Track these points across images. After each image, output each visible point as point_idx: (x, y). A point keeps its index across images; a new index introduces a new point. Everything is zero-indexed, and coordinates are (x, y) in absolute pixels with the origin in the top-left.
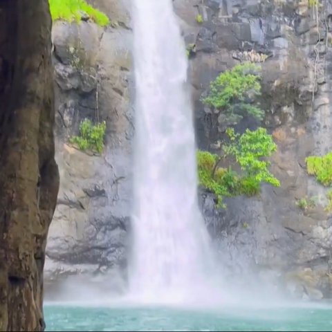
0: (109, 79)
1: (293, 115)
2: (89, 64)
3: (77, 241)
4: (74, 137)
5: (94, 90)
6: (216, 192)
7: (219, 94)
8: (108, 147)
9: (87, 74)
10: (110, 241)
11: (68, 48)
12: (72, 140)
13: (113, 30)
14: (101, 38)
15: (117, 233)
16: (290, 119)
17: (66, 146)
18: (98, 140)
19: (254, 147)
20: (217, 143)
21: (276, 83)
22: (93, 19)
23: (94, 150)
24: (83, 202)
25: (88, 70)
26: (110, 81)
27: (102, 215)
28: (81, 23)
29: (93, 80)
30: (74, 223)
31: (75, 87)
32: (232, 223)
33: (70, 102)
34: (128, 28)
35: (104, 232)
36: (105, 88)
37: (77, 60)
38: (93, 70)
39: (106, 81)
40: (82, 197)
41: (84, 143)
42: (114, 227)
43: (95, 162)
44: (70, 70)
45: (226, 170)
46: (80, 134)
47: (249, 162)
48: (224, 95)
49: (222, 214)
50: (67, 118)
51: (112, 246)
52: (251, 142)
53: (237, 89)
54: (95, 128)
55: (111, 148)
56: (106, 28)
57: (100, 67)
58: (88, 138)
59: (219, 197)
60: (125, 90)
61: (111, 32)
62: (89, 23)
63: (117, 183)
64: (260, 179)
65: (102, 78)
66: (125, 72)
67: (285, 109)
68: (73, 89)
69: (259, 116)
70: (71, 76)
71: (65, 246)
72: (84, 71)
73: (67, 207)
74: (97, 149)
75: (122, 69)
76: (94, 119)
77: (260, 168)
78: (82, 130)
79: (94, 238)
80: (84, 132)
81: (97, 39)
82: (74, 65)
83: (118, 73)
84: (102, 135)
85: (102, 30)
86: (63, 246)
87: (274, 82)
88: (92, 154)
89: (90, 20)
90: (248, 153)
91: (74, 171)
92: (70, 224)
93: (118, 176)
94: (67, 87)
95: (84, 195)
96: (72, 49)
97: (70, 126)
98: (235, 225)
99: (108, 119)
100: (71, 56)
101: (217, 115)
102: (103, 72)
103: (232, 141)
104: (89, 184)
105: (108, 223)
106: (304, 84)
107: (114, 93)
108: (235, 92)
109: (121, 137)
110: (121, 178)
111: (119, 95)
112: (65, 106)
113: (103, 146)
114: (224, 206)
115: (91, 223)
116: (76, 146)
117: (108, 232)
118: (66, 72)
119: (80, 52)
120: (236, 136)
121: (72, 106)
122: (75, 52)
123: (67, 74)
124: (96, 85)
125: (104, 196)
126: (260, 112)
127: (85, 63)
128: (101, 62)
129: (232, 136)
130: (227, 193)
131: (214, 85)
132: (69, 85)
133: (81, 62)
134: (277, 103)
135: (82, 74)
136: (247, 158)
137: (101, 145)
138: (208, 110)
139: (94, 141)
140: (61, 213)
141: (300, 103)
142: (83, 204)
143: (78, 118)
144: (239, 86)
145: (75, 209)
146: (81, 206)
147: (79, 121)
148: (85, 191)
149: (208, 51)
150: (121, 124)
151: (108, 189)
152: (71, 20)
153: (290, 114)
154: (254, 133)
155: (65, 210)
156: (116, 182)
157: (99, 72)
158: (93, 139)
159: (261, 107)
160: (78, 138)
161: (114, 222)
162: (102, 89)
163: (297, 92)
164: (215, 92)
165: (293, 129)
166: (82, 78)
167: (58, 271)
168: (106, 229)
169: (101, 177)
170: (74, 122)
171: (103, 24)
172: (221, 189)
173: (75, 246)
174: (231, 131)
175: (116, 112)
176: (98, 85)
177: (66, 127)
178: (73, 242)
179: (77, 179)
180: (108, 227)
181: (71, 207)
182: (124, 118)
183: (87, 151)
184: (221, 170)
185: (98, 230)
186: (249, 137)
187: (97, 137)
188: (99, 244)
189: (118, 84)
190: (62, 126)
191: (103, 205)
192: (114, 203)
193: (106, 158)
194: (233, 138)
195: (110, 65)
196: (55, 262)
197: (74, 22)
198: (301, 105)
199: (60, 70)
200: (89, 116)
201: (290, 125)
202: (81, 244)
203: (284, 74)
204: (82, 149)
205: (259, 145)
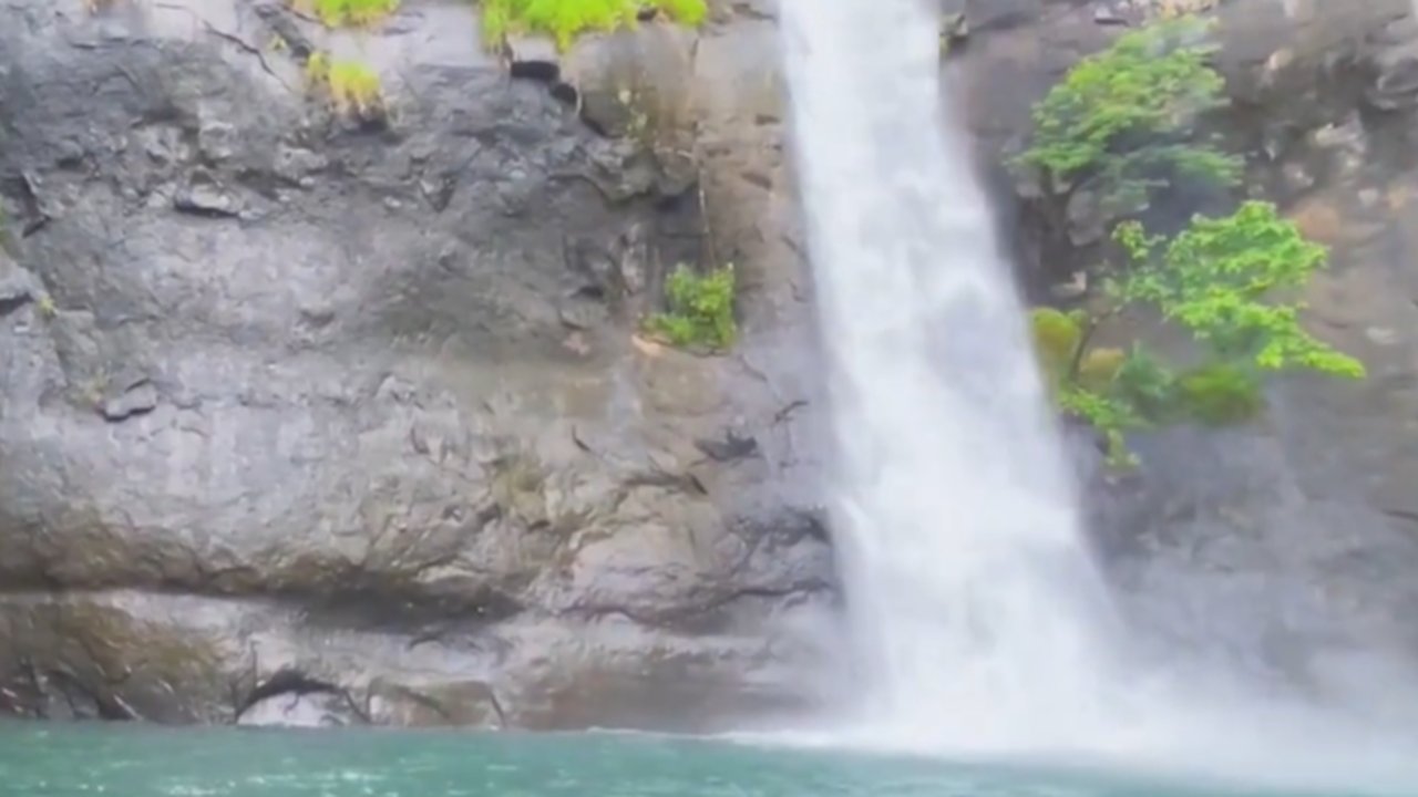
0: (727, 152)
1: (1360, 148)
2: (672, 123)
3: (698, 575)
4: (654, 315)
5: (692, 188)
6: (1098, 421)
7: (1071, 131)
8: (747, 329)
9: (669, 150)
10: (788, 573)
11: (615, 94)
12: (649, 324)
13: (720, 29)
14: (693, 53)
15: (803, 551)
16: (1352, 163)
17: (637, 341)
18: (718, 313)
19: (1233, 263)
20: (1072, 280)
21: (1274, 62)
22: (666, 11)
23: (710, 342)
24: (702, 473)
25: (673, 139)
26: (731, 157)
27: (757, 504)
28: (636, 25)
29: (686, 160)
30: (683, 530)
31: (643, 190)
32: (1171, 508)
33: (634, 229)
34: (758, 16)
35: (770, 550)
36: (723, 176)
37: (642, 121)
38: (685, 135)
39: (720, 159)
40: (696, 463)
41: (682, 326)
42: (795, 537)
43: (717, 371)
44: (626, 147)
45: (1118, 352)
46: (667, 306)
47: (1226, 313)
48: (1096, 128)
49: (1130, 482)
50: (630, 271)
51: (798, 586)
52: (1215, 250)
53: (1141, 101)
54: (706, 284)
55: (757, 330)
56: (701, 28)
57: (701, 126)
58: (691, 312)
59: (1113, 434)
60: (775, 174)
61: (716, 34)
62: (659, 24)
63: (788, 420)
64: (1277, 361)
65: (711, 153)
66: (770, 127)
67: (1325, 135)
68: (638, 195)
69: (1225, 173)
70: (629, 163)
71: (671, 589)
72: (662, 145)
73: (661, 490)
74: (719, 337)
75: (762, 120)
76: (701, 260)
77: (1267, 327)
78: (672, 294)
79: (744, 566)
80: (678, 298)
81: (685, 55)
82: (634, 134)
83: (751, 131)
84: (727, 300)
85: (694, 35)
86: (661, 590)
87: (1262, 61)
88: (708, 350)
89: (661, 14)
90: (1216, 288)
91: (665, 397)
92: (673, 534)
93: (788, 401)
94: (621, 191)
95: (699, 455)
96: (624, 96)
97: (640, 290)
98: (1187, 514)
99: (737, 255)
100: (623, 113)
101: (1064, 199)
102: (709, 138)
103: (1141, 262)
104: (711, 428)
105: (777, 526)
106: (1394, 42)
107: (746, 187)
108: (1138, 111)
109: (780, 296)
110: (797, 404)
111: (761, 190)
112: (624, 242)
113: (734, 327)
114: (1134, 459)
115: (730, 530)
116: (659, 336)
117: (779, 549)
118: (615, 155)
119: (646, 99)
120: (1152, 243)
121: (639, 240)
122: (633, 101)
123: (619, 161)
124: (697, 174)
125: (757, 456)
126: (1227, 161)
127: (663, 121)
128: (704, 114)
129: (1138, 245)
130: (1138, 421)
131: (1047, 110)
132: (626, 188)
133: (652, 123)
134: (1289, 122)
135: (657, 151)
136: (1216, 303)
137: (727, 327)
138: (1029, 190)
139: (707, 319)
140: (646, 505)
141: (1389, 104)
142: (702, 480)
143: (658, 267)
144: (1147, 91)
145: (681, 496)
146: (696, 487)
147: (663, 275)
148: (702, 446)
149: (1006, 23)
150: (775, 262)
151: (763, 438)
152: (612, 25)
153: (1351, 151)
154: (1229, 223)
155: (658, 497)
156: (781, 417)
157: (701, 140)
158: (704, 314)
159: (1227, 148)
160: (664, 317)
161: (792, 523)
162: (714, 182)
163: (1369, 72)
164: (1051, 131)
165: (1368, 196)
166: (656, 163)
167: (659, 652)
168: (773, 542)
169: (739, 410)
170: (649, 277)
171: (693, 17)
172: (1113, 411)
173: (694, 591)
174: (1131, 232)
175: (756, 234)
176: (703, 172)
177: (631, 293)
178: (688, 580)
179: (677, 420)
180: (777, 535)
181: (670, 492)
182: (782, 246)
183: (694, 346)
184: (1100, 355)
185: (753, 543)
186: (1206, 238)
187: (715, 306)
188: (758, 582)
189: (754, 161)
190: (620, 294)
191: (756, 480)
192: (787, 471)
193: (746, 358)
194: (1142, 252)
195: (727, 116)
196: (646, 631)
197: (623, 29)
198: (1390, 112)
199: (602, 153)
200: (686, 257)
201: (1349, 183)
202: (711, 584)
203: (1305, 24)
204: (678, 343)
205: (1252, 256)
